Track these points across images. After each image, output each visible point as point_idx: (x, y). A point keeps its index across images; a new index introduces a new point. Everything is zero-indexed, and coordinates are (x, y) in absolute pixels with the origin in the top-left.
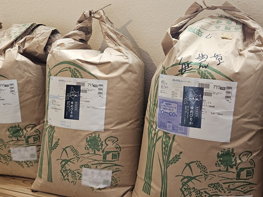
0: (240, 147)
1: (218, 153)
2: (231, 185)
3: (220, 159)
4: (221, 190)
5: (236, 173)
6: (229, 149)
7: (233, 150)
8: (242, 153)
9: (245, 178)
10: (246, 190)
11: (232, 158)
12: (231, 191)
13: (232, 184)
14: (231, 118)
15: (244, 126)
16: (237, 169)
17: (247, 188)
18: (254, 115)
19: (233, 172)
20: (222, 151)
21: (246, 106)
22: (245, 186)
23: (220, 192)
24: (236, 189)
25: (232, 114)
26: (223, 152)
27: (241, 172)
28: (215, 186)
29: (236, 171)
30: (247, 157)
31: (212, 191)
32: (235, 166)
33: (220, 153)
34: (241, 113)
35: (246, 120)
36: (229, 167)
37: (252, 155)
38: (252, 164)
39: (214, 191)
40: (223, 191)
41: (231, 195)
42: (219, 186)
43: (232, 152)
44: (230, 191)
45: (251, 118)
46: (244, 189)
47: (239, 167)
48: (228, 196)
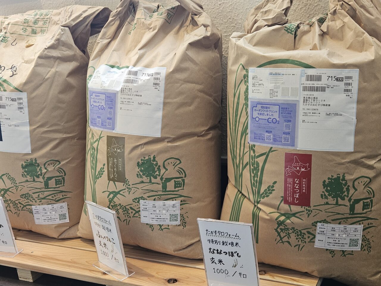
0: (43, 156)
1: (22, 164)
2: (40, 194)
3: (25, 169)
4: (32, 200)
5: (44, 182)
6: (31, 160)
7: (36, 160)
8: (47, 162)
9: (54, 186)
10: (58, 198)
11: (37, 168)
12: (42, 200)
13: (42, 194)
14: (27, 128)
15: (44, 135)
16: (43, 178)
17: (58, 196)
18: (53, 123)
19: (40, 182)
20: (25, 162)
21: (41, 115)
22: (56, 195)
23: (31, 202)
24: (46, 198)
25: (28, 125)
26: (27, 163)
27: (49, 181)
28: (26, 196)
29: (43, 180)
30: (54, 166)
31: (25, 202)
32: (41, 175)
33: (24, 164)
34: (37, 123)
35: (45, 129)
36: (35, 177)
37: (60, 163)
38: (61, 172)
39: (26, 201)
40: (34, 200)
41: (42, 204)
42: (30, 196)
43: (36, 163)
44: (40, 200)
45: (51, 127)
46: (55, 198)
47: (46, 176)
48: (39, 205)
